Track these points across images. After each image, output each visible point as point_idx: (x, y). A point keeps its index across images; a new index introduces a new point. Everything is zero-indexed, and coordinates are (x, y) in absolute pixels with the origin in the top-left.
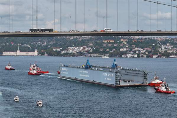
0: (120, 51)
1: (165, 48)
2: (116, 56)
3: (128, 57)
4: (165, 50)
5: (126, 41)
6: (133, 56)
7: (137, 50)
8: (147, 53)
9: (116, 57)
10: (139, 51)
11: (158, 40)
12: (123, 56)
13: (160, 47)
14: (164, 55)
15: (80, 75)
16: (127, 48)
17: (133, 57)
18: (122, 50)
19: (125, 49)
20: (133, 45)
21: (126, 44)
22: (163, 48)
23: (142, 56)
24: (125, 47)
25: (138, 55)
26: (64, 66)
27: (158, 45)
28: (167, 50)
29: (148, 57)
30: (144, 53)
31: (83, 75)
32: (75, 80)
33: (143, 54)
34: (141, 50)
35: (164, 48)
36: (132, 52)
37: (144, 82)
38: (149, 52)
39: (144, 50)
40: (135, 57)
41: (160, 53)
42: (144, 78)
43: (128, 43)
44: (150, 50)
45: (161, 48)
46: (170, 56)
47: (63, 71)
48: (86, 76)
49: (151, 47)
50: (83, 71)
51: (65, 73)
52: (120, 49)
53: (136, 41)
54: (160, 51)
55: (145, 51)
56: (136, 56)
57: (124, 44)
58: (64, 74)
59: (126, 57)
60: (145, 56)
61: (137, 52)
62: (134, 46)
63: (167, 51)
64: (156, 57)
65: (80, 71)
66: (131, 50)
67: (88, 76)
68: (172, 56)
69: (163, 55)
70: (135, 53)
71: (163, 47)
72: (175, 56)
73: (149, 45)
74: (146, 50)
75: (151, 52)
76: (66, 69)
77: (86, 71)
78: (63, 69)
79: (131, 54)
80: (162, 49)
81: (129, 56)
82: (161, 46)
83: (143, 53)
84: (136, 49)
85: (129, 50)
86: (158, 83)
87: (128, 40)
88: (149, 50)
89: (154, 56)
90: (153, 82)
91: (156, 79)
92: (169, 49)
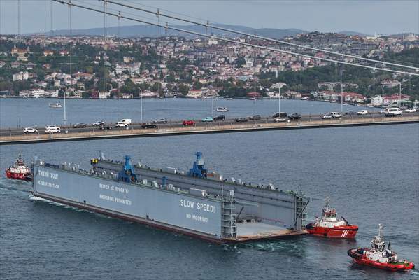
0: (14, 80)
1: (126, 72)
2: (6, 94)
3: (37, 96)
4: (126, 77)
5: (26, 55)
6: (48, 93)
7: (56, 78)
8: (82, 85)
9: (4, 96)
10: (62, 80)
11: (102, 49)
12: (22, 93)
13: (113, 69)
14: (127, 92)
15: (101, 197)
16: (29, 71)
17: (49, 97)
18: (17, 77)
19: (26, 76)
20: (45, 63)
21: (27, 62)
22: (121, 72)
23: (72, 94)
24: (24, 70)
25: (60, 92)
26: (48, 165)
27: (107, 63)
28: (131, 77)
29: (85, 96)
30: (76, 85)
31: (112, 199)
32: (83, 208)
33: (72, 90)
34: (68, 79)
35: (123, 72)
36: (44, 84)
37: (295, 225)
38: (88, 84)
39: (75, 77)
40: (53, 96)
41: (115, 85)
42: (298, 214)
43: (31, 59)
44: (88, 77)
45: (115, 71)
46: (142, 95)
47: (45, 179)
48: (123, 201)
49: (90, 69)
50: (112, 188)
51: (50, 185)
52: (14, 76)
53: (52, 54)
54: (114, 80)
55: (78, 81)
56: (55, 94)
57: (21, 61)
58: (47, 187)
59: (31, 97)
60: (78, 94)
61: (57, 84)
62: (48, 67)
63: (132, 80)
64: (108, 98)
65: (101, 185)
66: (41, 78)
67: (130, 203)
68: (146, 94)
69: (124, 90)
70: (53, 84)
71: (119, 70)
72: (152, 94)
73: (86, 65)
74: (78, 78)
75: (92, 82)
76: (55, 176)
77: (122, 189)
78: (44, 173)
79: (42, 88)
80: (117, 76)
81: (38, 93)
82: (115, 67)
83: (72, 86)
84: (54, 75)
85: (35, 78)
86: (335, 228)
87: (31, 51)
88: (86, 78)
89: (103, 95)
90: (323, 225)
91: (329, 215)
92: (135, 74)
